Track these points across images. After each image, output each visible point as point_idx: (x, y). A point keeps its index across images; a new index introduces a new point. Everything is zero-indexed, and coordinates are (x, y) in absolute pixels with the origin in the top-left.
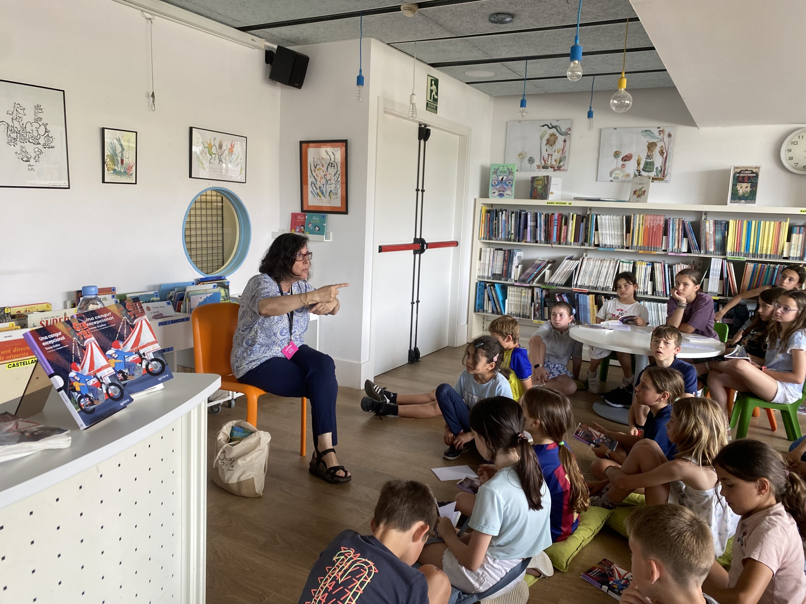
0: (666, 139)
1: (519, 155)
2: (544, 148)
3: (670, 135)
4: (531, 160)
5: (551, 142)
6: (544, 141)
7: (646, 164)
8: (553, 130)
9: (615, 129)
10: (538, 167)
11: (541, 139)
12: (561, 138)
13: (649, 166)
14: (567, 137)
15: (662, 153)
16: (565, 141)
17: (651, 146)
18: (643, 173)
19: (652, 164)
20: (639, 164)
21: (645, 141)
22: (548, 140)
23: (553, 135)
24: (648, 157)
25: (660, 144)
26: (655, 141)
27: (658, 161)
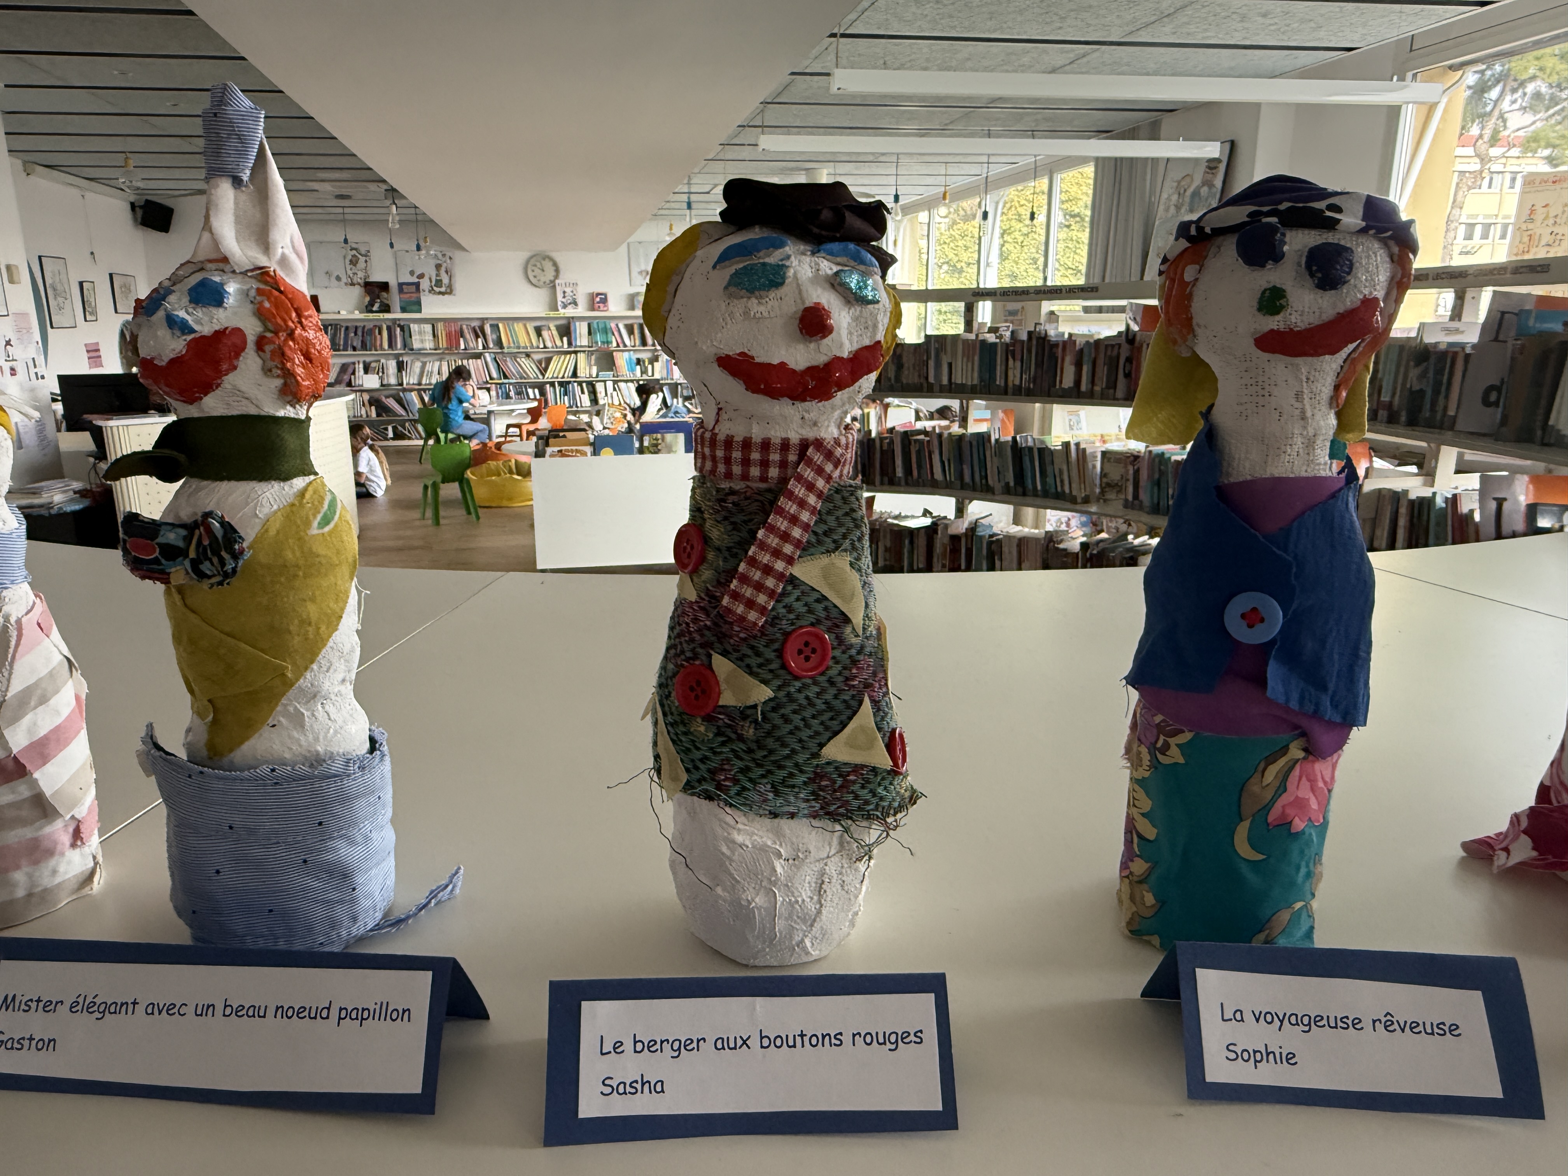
0: (448, 261)
1: (327, 273)
2: (348, 267)
3: (450, 258)
4: (338, 278)
5: (354, 262)
6: (348, 262)
7: (437, 280)
8: (354, 252)
9: (407, 251)
10: (346, 284)
11: (345, 257)
12: (362, 259)
13: (439, 283)
14: (367, 259)
15: (447, 272)
16: (366, 261)
17: (438, 267)
18: (435, 288)
19: (441, 281)
20: (431, 281)
21: (433, 262)
22: (351, 261)
23: (354, 256)
24: (437, 275)
25: (444, 265)
26: (440, 262)
27: (446, 280)
